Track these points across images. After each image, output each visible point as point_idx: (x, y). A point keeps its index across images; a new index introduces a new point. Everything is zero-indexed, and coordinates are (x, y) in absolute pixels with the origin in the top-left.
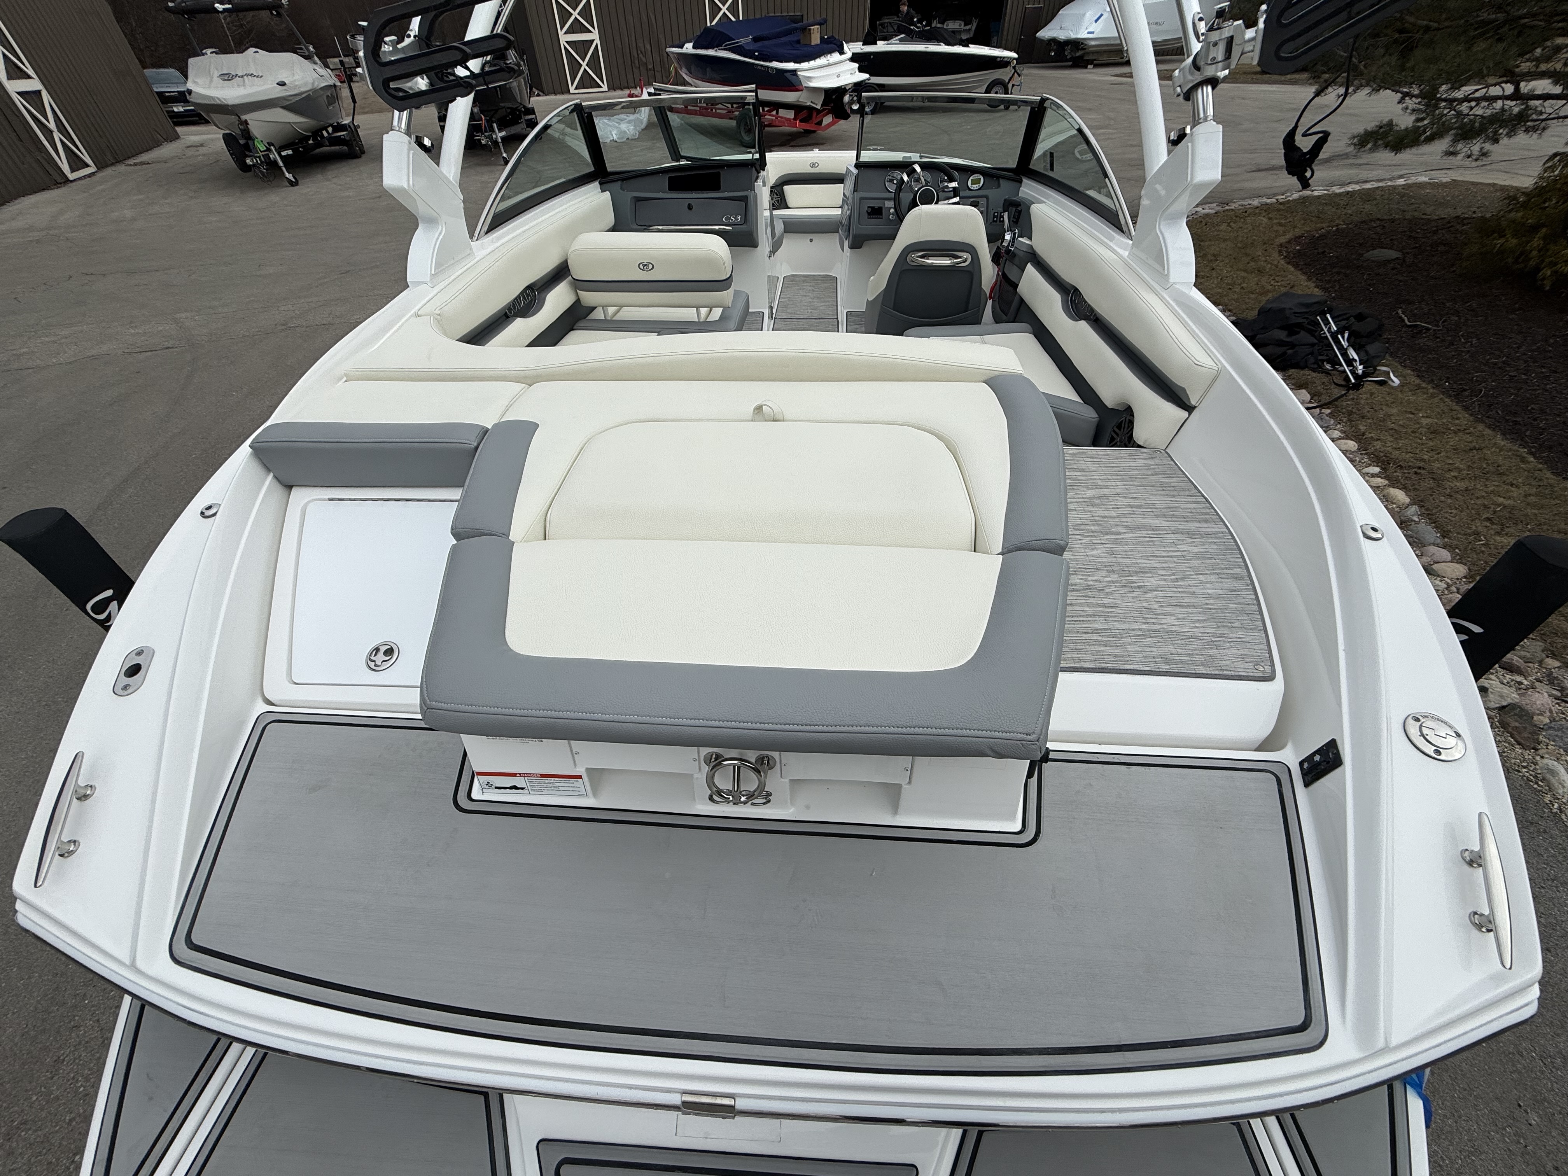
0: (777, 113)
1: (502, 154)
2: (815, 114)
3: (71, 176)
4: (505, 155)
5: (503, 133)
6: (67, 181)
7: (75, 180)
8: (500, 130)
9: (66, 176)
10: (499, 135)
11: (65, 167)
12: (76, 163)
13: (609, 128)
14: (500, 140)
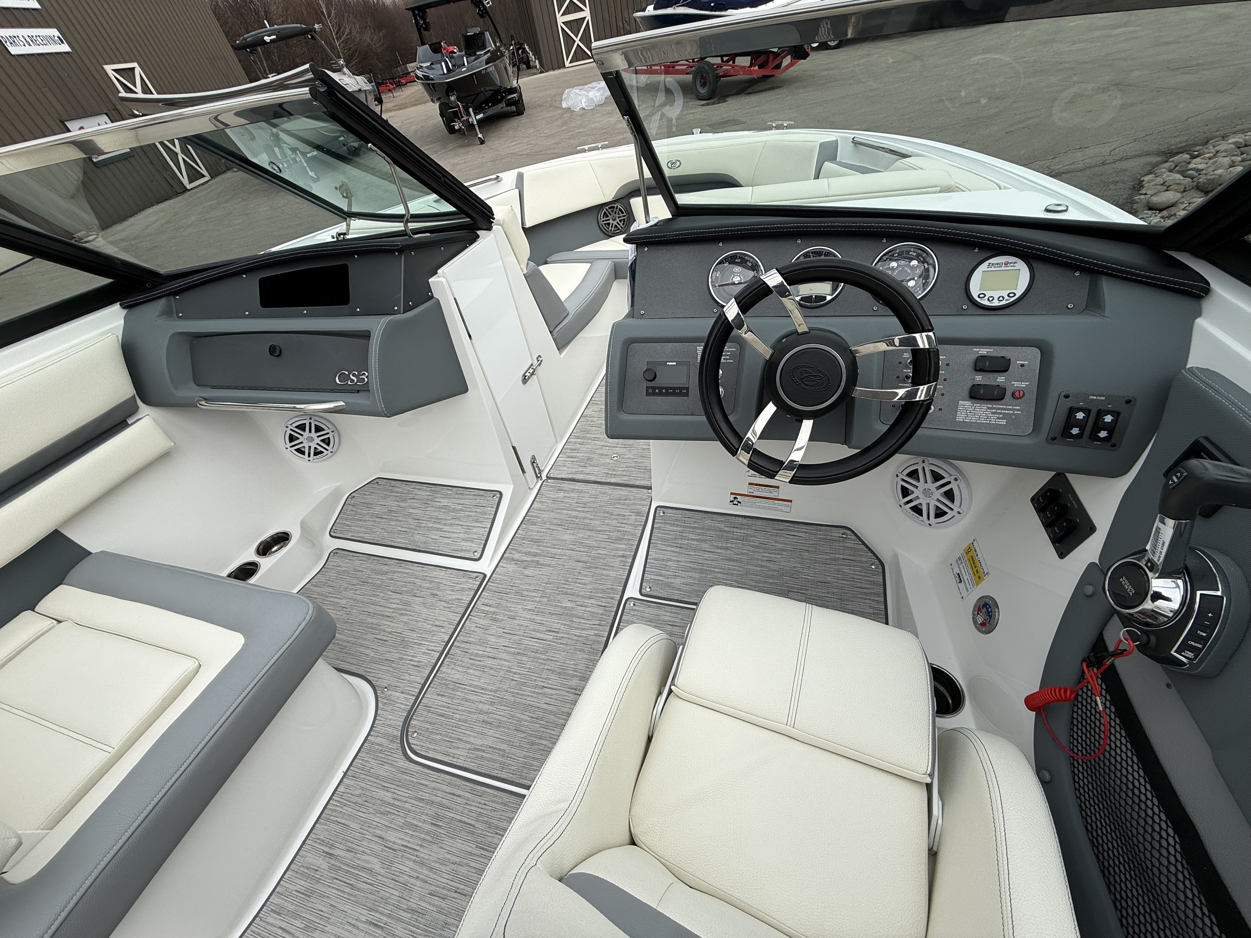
0: (734, 62)
1: (477, 135)
2: (771, 58)
3: (189, 186)
4: (480, 136)
5: (480, 116)
6: (186, 190)
7: (192, 189)
8: (476, 114)
9: (185, 187)
10: (474, 119)
11: (185, 181)
12: (194, 175)
13: (580, 97)
14: (475, 123)
